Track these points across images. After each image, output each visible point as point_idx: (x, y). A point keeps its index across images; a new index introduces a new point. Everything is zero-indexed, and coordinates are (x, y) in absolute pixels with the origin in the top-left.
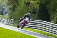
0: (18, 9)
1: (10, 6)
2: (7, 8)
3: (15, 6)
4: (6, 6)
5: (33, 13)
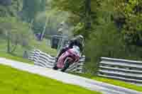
0: (96, 33)
1: (75, 26)
2: (67, 32)
3: (88, 27)
4: (66, 26)
5: (133, 43)
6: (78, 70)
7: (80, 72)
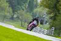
6: (51, 34)
7: (52, 35)
